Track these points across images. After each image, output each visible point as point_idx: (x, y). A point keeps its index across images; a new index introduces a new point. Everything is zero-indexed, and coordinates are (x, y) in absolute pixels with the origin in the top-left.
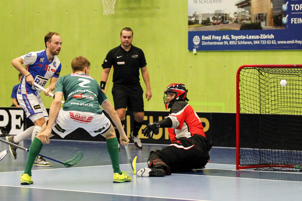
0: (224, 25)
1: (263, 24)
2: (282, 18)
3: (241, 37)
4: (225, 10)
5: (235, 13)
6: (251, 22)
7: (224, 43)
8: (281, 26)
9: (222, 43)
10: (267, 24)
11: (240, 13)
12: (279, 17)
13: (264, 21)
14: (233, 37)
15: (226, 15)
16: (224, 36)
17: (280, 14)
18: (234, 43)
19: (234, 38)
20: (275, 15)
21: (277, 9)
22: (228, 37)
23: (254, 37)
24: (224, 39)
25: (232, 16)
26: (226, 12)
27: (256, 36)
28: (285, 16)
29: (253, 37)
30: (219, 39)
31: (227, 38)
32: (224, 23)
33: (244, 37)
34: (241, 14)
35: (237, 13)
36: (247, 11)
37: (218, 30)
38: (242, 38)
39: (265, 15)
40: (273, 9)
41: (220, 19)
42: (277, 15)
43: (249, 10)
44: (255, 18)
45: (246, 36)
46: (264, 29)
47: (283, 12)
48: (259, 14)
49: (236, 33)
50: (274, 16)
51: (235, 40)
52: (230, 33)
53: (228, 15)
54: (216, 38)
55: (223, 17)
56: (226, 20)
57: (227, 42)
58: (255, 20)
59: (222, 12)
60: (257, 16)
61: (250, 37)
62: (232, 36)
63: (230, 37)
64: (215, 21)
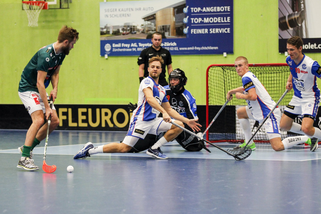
0: (133, 35)
1: (167, 34)
2: (183, 29)
3: (147, 45)
4: (133, 22)
5: (142, 25)
7: (132, 50)
8: (183, 36)
9: (130, 50)
10: (170, 34)
12: (181, 28)
13: (168, 32)
14: (140, 45)
15: (134, 26)
16: (132, 44)
17: (181, 26)
20: (177, 27)
21: (179, 22)
24: (132, 46)
25: (139, 27)
26: (134, 24)
28: (186, 28)
30: (128, 46)
31: (135, 45)
32: (133, 34)
34: (147, 26)
35: (144, 25)
36: (153, 24)
37: (127, 39)
39: (168, 27)
40: (175, 22)
41: (129, 30)
42: (179, 26)
43: (154, 23)
44: (160, 29)
46: (167, 38)
47: (184, 24)
48: (163, 26)
49: (143, 41)
51: (142, 47)
52: (137, 41)
53: (136, 27)
54: (125, 46)
55: (131, 29)
56: (134, 30)
57: (135, 49)
59: (131, 25)
60: (162, 27)
63: (138, 45)
64: (125, 32)
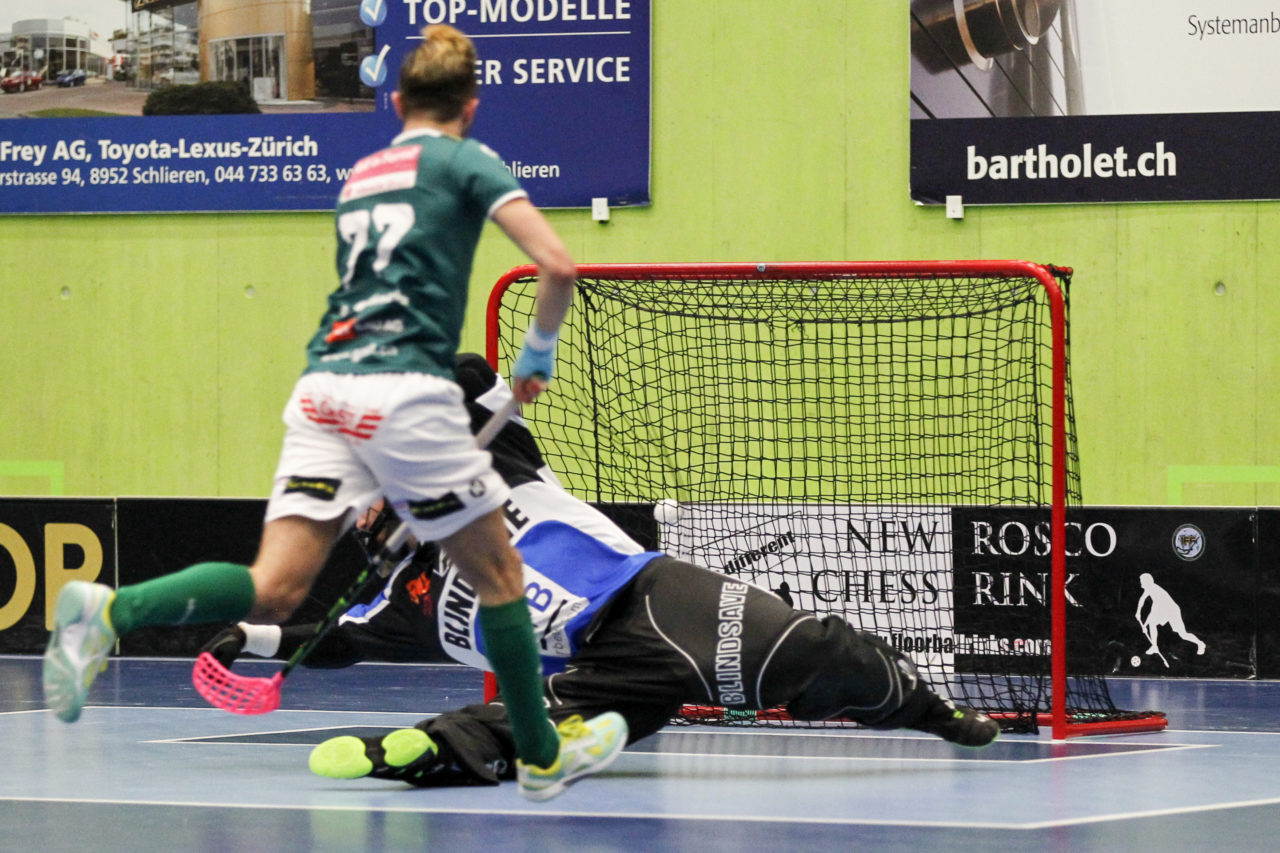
0: (63, 89)
1: (262, 91)
2: (358, 60)
3: (150, 150)
4: (68, 18)
5: (120, 36)
6: (202, 77)
7: (60, 179)
8: (355, 100)
9: (50, 179)
10: (283, 90)
11: (142, 34)
12: (345, 55)
13: (268, 75)
14: (108, 149)
15: (71, 42)
16: (61, 144)
17: (349, 40)
18: (112, 178)
19: (115, 151)
20: (318, 45)
21: (335, 19)
22: (82, 151)
23: (215, 150)
24: (61, 158)
25: (102, 49)
26: (71, 30)
27: (227, 145)
28: (376, 52)
29: (210, 150)
30: (35, 158)
31: (78, 153)
32: (62, 85)
33: (166, 151)
34: (147, 39)
35: (130, 37)
36: (180, 28)
37: (31, 116)
38: (154, 156)
39: (271, 47)
40: (313, 20)
41: (41, 63)
42: (337, 44)
43: (191, 21)
44: (223, 57)
45: (175, 145)
46: (265, 111)
47: (362, 33)
48: (241, 42)
49: (124, 130)
50: (316, 51)
51: (118, 163)
52: (91, 128)
53: (83, 44)
54: (19, 153)
55: (55, 55)
56: (71, 66)
57: (77, 171)
58: (219, 71)
59: (51, 31)
60: (234, 48)
61: (196, 150)
62: (104, 143)
63: (93, 148)
64: (17, 74)
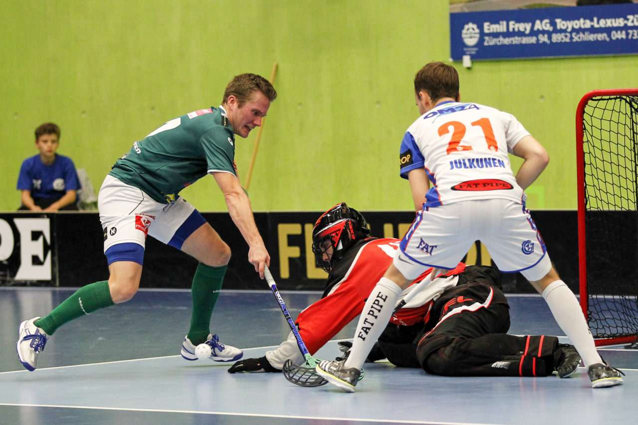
3: (580, 24)
7: (538, 40)
9: (533, 40)
14: (560, 24)
16: (538, 22)
18: (562, 39)
19: (564, 25)
22: (548, 25)
23: (611, 23)
24: (538, 29)
27: (617, 20)
29: (609, 23)
30: (526, 29)
31: (546, 26)
33: (588, 24)
37: (525, 8)
38: (583, 27)
45: (592, 20)
49: (568, 14)
51: (565, 31)
54: (518, 28)
57: (546, 36)
61: (603, 23)
62: (558, 21)
63: (553, 24)
